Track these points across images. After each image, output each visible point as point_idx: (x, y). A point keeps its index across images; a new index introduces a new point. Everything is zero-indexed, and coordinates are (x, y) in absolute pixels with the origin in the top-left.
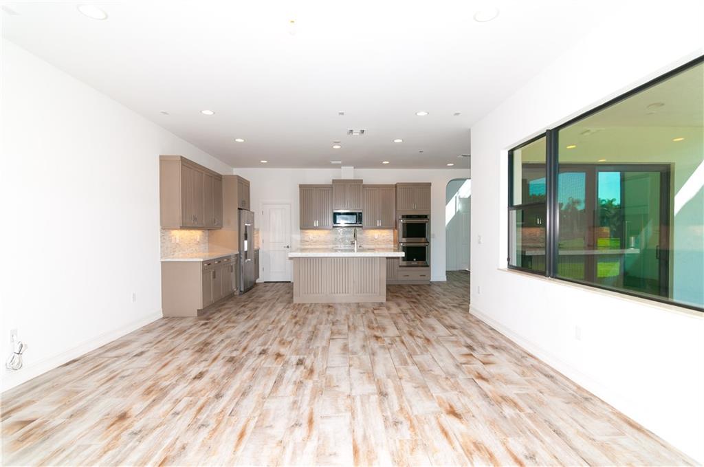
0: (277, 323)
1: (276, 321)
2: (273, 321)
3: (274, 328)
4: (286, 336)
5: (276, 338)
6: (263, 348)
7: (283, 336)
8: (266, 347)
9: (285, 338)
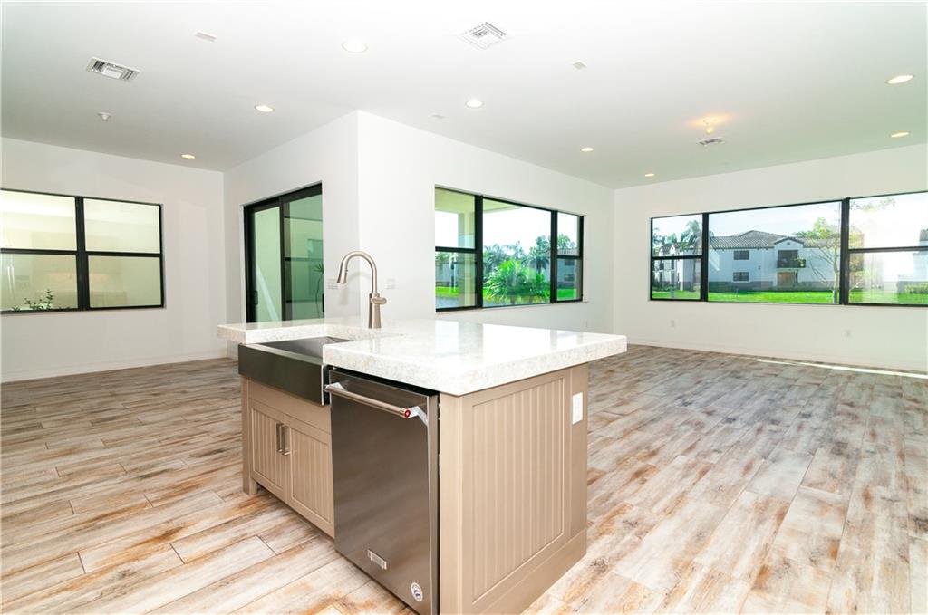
0: (694, 465)
1: (695, 473)
2: (703, 473)
3: (706, 454)
4: (688, 433)
5: (707, 434)
6: (732, 425)
7: (693, 435)
8: (726, 425)
9: (692, 431)
